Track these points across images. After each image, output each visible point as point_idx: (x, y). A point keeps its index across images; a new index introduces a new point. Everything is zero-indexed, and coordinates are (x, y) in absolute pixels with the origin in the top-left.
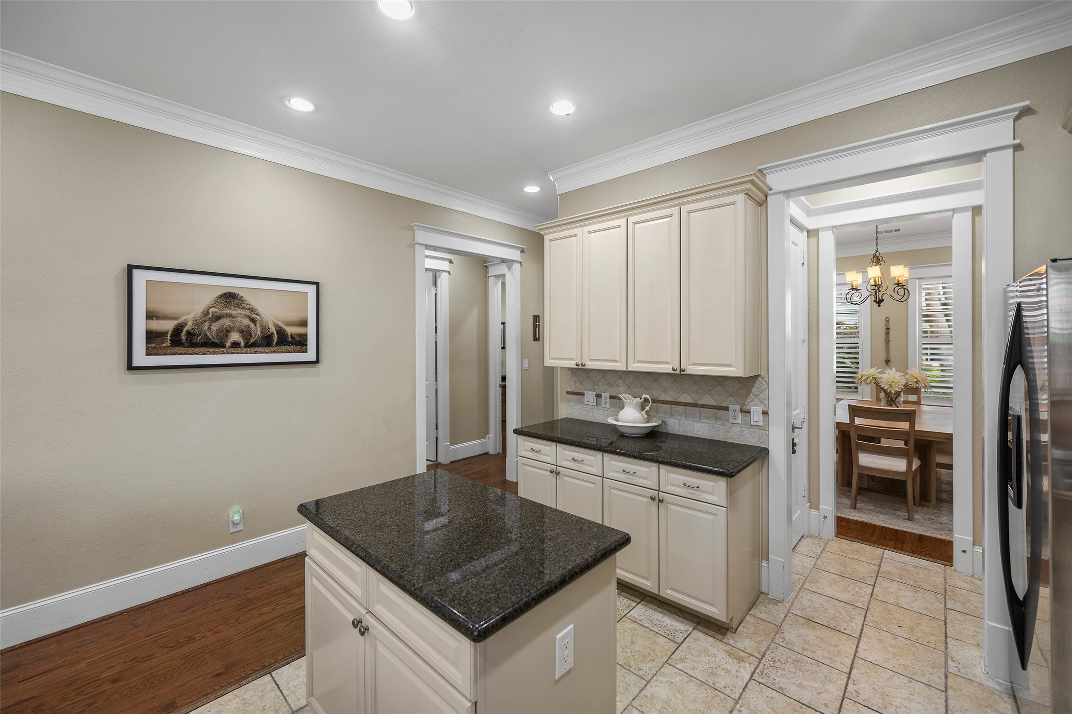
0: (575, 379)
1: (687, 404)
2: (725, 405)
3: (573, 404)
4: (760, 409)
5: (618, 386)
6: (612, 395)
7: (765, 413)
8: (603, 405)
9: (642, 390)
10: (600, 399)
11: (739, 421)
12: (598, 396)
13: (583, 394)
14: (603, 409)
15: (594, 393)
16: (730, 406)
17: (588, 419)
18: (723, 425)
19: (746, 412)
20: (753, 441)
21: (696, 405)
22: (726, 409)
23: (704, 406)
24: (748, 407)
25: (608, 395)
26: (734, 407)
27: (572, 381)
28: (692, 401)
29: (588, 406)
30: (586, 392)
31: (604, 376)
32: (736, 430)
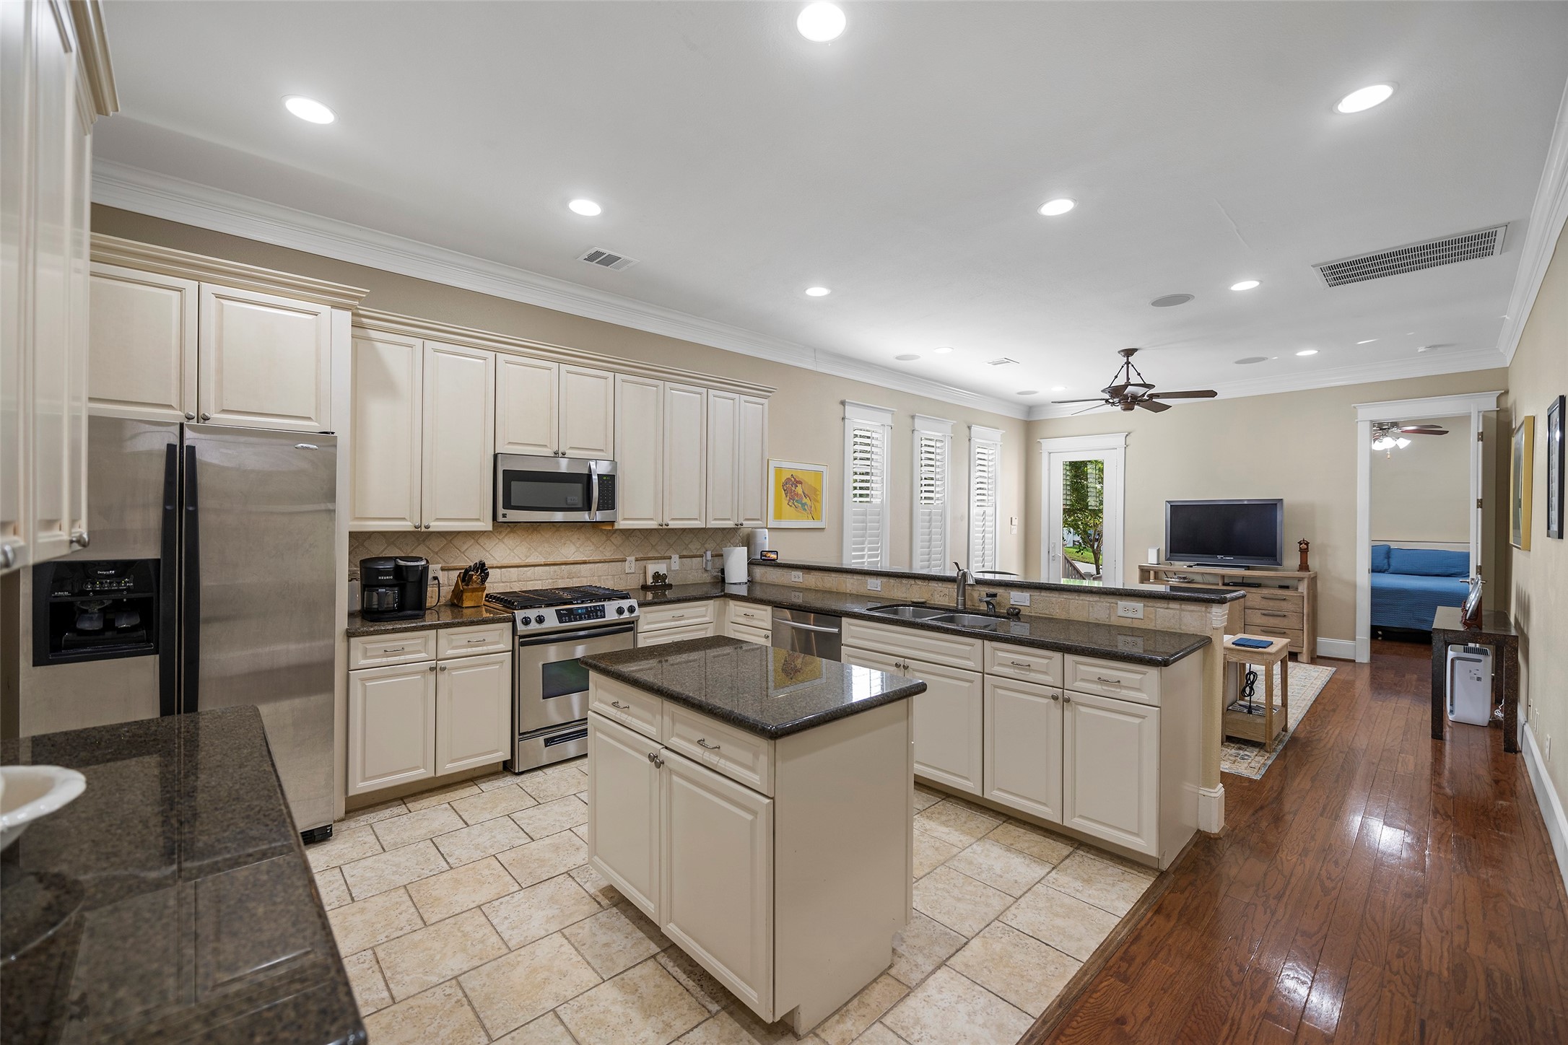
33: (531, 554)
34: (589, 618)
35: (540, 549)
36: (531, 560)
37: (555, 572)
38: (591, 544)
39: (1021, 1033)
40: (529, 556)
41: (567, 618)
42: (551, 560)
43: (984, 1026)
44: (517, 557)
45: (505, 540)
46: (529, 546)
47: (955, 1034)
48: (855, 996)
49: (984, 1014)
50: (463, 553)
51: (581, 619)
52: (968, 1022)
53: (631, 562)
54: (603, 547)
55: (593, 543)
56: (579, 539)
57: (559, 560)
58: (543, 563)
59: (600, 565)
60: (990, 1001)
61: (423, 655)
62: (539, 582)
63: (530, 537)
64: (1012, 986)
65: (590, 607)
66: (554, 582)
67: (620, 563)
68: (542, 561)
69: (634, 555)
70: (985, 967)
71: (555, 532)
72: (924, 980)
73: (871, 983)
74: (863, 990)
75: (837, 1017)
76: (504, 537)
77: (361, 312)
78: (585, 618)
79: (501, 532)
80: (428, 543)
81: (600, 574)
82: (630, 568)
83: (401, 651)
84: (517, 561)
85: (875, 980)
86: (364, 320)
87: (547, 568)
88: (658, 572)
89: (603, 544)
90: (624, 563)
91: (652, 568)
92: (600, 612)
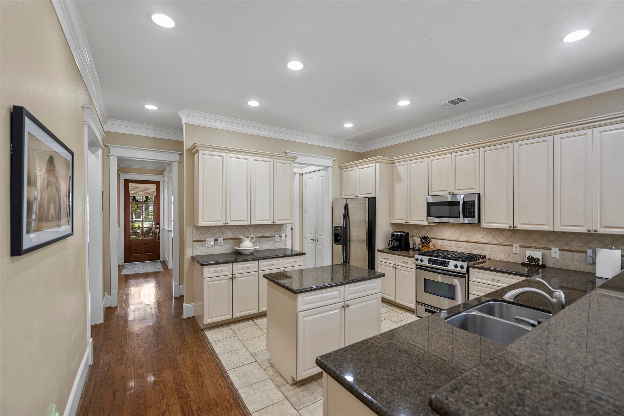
0: (199, 233)
1: (260, 237)
2: (274, 235)
3: (198, 247)
4: (285, 235)
5: (227, 234)
6: (224, 238)
7: (286, 236)
8: (219, 244)
9: (240, 234)
10: (216, 241)
11: (278, 240)
12: (216, 240)
13: (205, 241)
14: (219, 246)
15: (213, 239)
16: (276, 235)
17: (208, 254)
18: (273, 243)
19: (281, 237)
20: (282, 246)
21: (264, 237)
22: (275, 236)
23: (267, 237)
24: (281, 235)
25: (222, 239)
26: (277, 236)
27: (197, 234)
28: (262, 236)
29: (208, 247)
30: (207, 239)
31: (219, 230)
32: (277, 244)
33: (461, 236)
34: (441, 265)
35: (464, 234)
36: (461, 239)
37: (471, 245)
38: (490, 235)
39: (248, 407)
40: (460, 237)
41: (432, 263)
42: (469, 240)
43: (256, 399)
44: (455, 237)
45: (450, 229)
46: (460, 233)
47: (256, 392)
48: (281, 375)
49: (260, 401)
50: (436, 233)
51: (437, 265)
52: (259, 396)
53: (516, 247)
54: (498, 237)
55: (492, 234)
56: (483, 231)
57: (473, 240)
58: (465, 241)
59: (496, 246)
60: (264, 404)
61: (392, 262)
62: (464, 249)
63: (460, 229)
64: (268, 413)
65: (443, 261)
66: (471, 250)
67: (509, 247)
68: (465, 239)
69: (519, 244)
70: (280, 409)
71: (471, 227)
72: (281, 391)
73: (284, 379)
74: (282, 377)
75: (275, 370)
76: (450, 228)
77: (393, 159)
78: (439, 264)
79: (449, 226)
80: (425, 228)
81: (496, 251)
82: (516, 251)
83: (388, 259)
84: (455, 239)
85: (285, 380)
86: (395, 161)
87: (468, 243)
88: (531, 256)
89: (497, 236)
90: (511, 247)
91: (529, 253)
92: (446, 264)
